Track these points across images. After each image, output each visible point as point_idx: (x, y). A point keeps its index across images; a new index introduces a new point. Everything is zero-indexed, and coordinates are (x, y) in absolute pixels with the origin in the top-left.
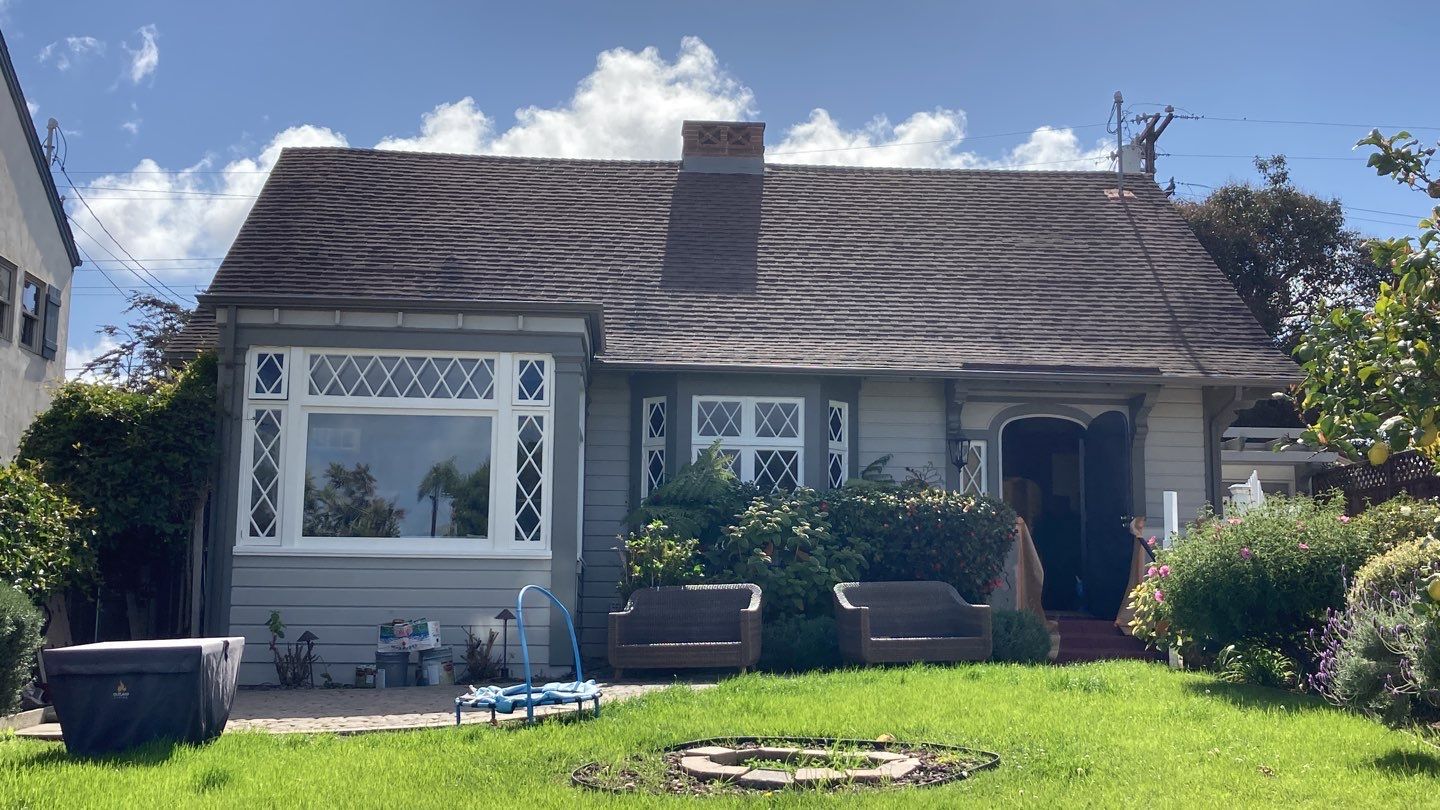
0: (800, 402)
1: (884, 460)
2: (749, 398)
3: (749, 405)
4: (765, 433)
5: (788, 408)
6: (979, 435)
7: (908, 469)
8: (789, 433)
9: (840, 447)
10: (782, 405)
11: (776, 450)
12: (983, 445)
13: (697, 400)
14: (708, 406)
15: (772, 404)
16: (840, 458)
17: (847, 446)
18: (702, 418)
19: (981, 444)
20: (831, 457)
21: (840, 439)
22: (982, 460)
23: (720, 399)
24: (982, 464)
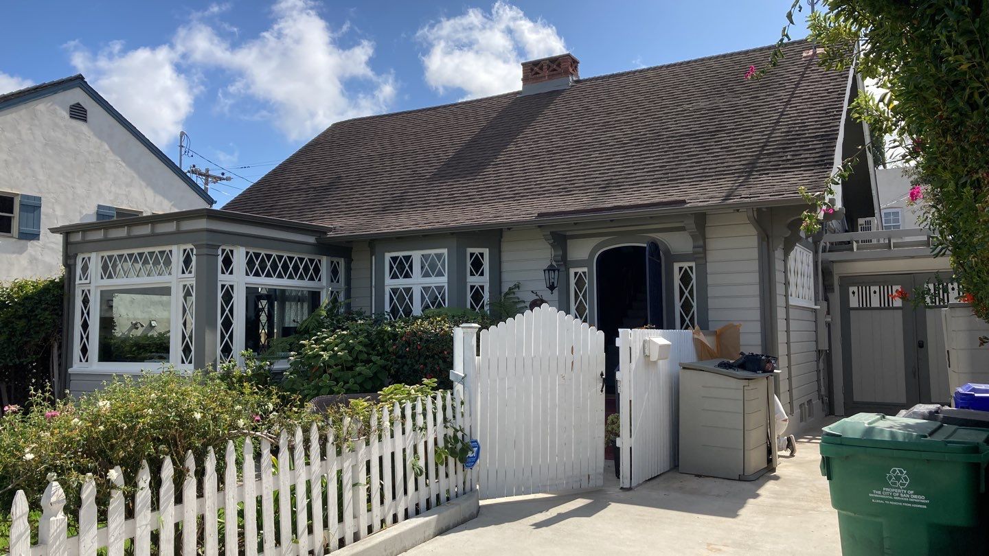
0: (445, 251)
1: (517, 286)
2: (417, 251)
3: (416, 256)
4: (426, 275)
5: (439, 256)
6: (581, 264)
7: (532, 292)
8: (440, 274)
9: (483, 281)
10: (436, 255)
11: (433, 286)
13: (388, 256)
14: (394, 259)
15: (430, 255)
16: (482, 287)
17: (488, 278)
18: (391, 268)
19: (585, 269)
20: (472, 287)
21: (482, 274)
22: (587, 282)
23: (401, 254)
24: (587, 285)
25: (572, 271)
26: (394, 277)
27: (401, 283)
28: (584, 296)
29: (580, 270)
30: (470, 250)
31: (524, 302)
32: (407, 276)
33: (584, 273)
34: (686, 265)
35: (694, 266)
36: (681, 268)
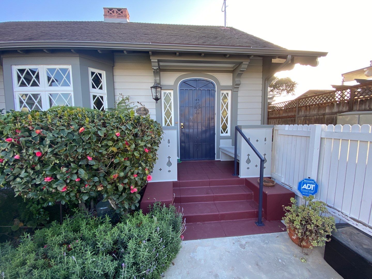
0: (69, 67)
1: (127, 99)
2: (42, 66)
3: (43, 70)
4: (53, 84)
5: (64, 71)
6: (169, 88)
7: (138, 102)
8: (66, 84)
9: (102, 92)
10: (60, 69)
11: (60, 93)
12: (172, 92)
13: (15, 68)
14: (22, 71)
15: (55, 69)
16: (102, 97)
17: (106, 92)
18: (19, 78)
20: (94, 97)
21: (101, 88)
22: (172, 98)
23: (27, 67)
24: (172, 100)
25: (162, 92)
26: (23, 84)
27: (29, 90)
28: (170, 107)
29: (168, 92)
30: (91, 70)
32: (35, 84)
34: (225, 92)
35: (230, 92)
36: (223, 94)
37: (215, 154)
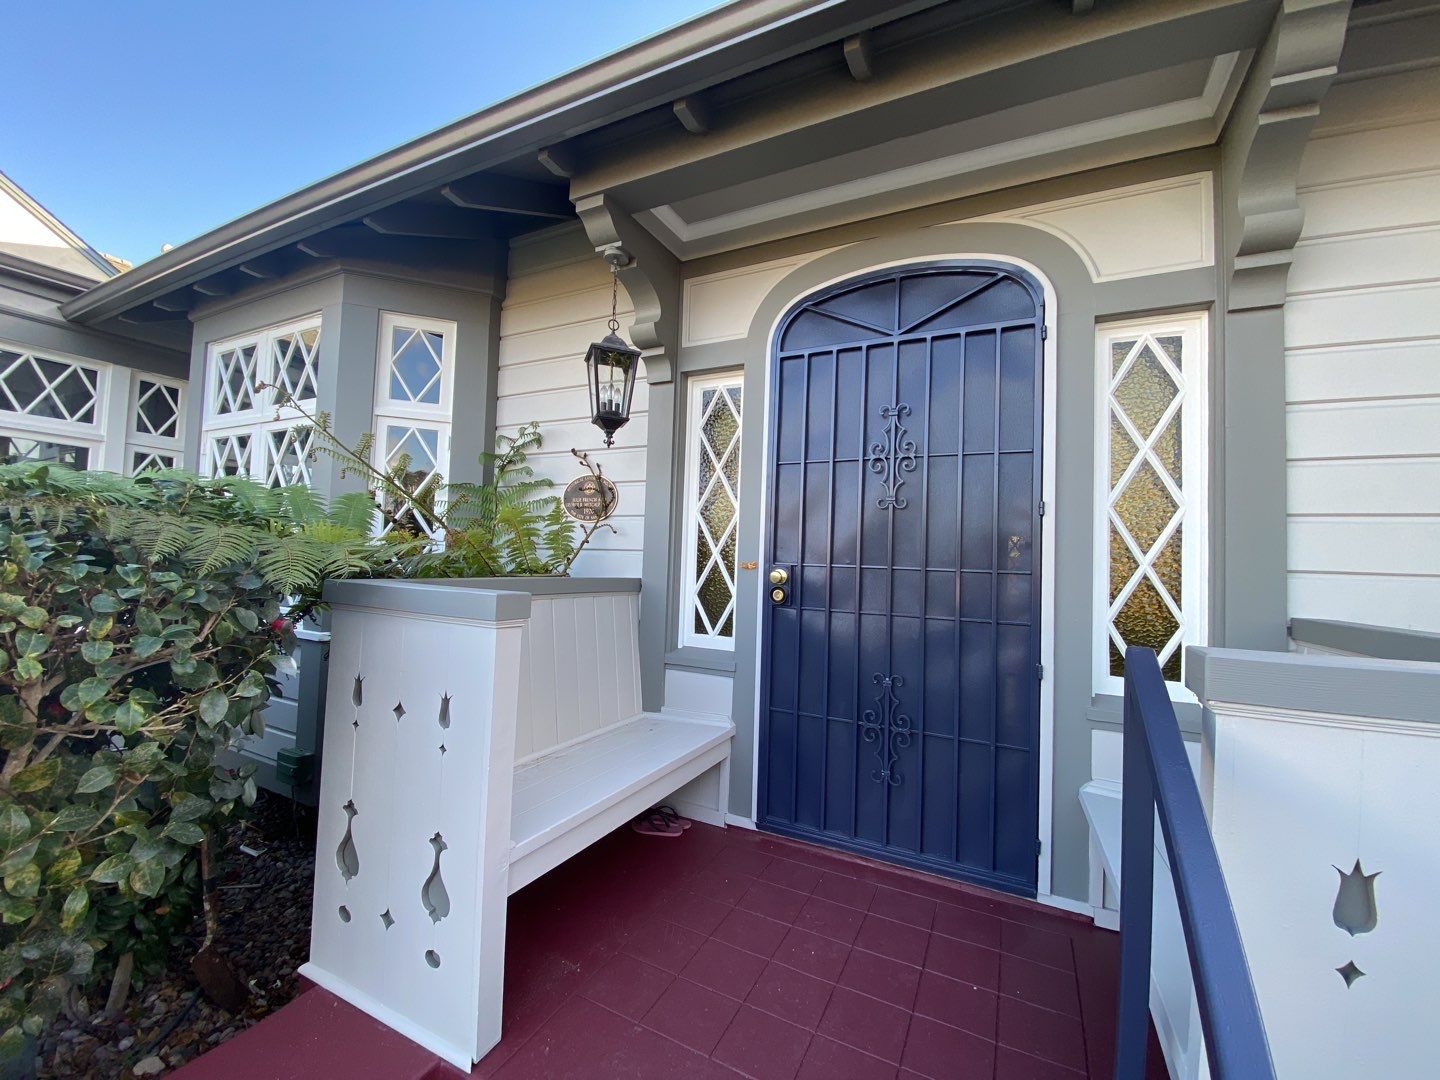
2: (267, 332)
3: (265, 344)
4: (282, 396)
6: (729, 355)
8: (308, 390)
9: (433, 416)
11: (291, 426)
13: (216, 353)
16: (430, 436)
17: (450, 412)
18: (220, 383)
19: (737, 381)
21: (433, 398)
22: (740, 420)
23: (239, 344)
24: (739, 432)
25: (696, 390)
26: (224, 406)
27: (236, 422)
28: (730, 467)
29: (721, 384)
30: (393, 321)
31: (551, 484)
32: (245, 401)
33: (733, 392)
34: (1145, 334)
35: (1195, 331)
36: (1121, 349)
37: (1037, 846)
